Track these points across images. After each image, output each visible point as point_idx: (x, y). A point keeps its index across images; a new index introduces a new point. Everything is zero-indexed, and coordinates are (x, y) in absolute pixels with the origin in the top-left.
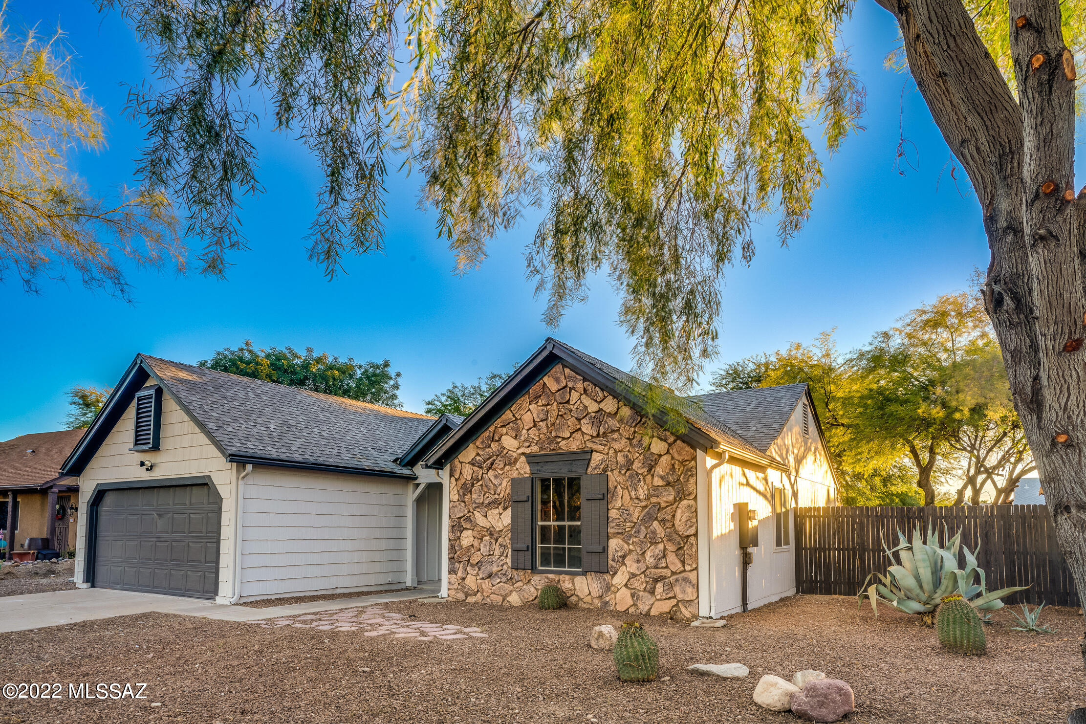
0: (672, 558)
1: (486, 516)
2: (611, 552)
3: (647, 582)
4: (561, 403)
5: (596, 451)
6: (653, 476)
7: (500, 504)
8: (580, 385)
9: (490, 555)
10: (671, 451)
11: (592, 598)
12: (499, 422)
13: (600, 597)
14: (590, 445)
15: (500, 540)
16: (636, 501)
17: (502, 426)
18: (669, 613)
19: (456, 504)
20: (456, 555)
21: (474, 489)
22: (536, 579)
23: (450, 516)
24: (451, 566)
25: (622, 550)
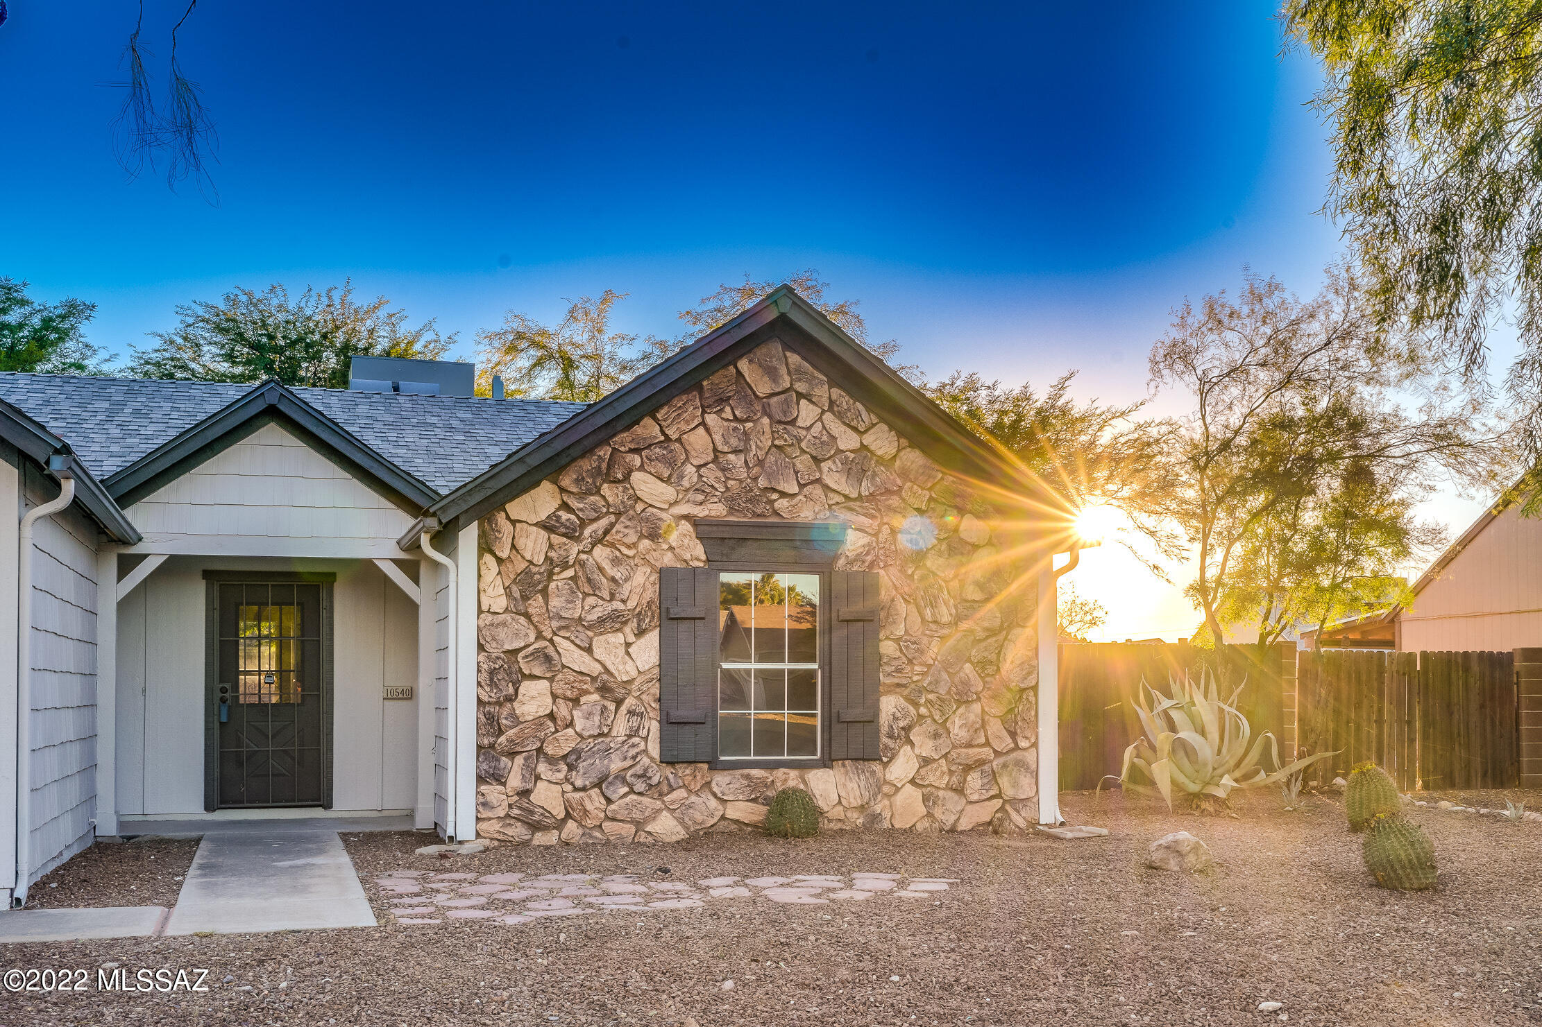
0: (995, 727)
1: (589, 650)
2: (884, 719)
3: (951, 772)
4: (780, 422)
5: (852, 527)
6: (962, 582)
7: (625, 623)
8: (822, 392)
9: (601, 735)
10: (995, 541)
11: (846, 809)
12: (623, 440)
13: (862, 808)
15: (629, 702)
16: (933, 627)
17: (631, 451)
18: (989, 823)
19: (501, 618)
20: (502, 739)
21: (552, 585)
22: (721, 781)
23: (481, 647)
24: (485, 766)
25: (905, 717)
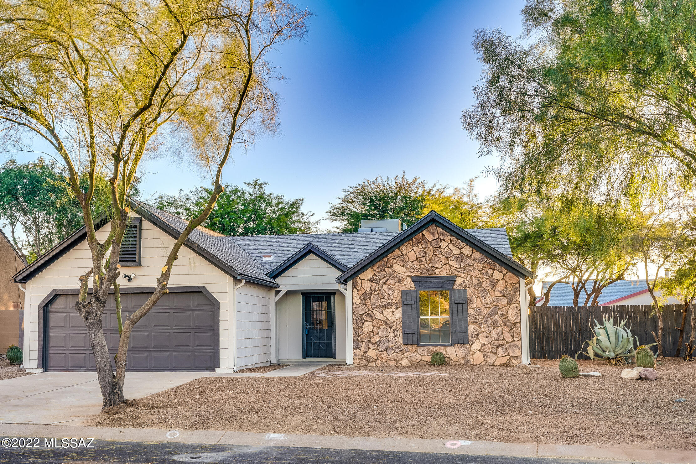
0: (506, 334)
1: (382, 313)
2: (470, 332)
3: (492, 348)
4: (435, 248)
5: (458, 276)
6: (494, 291)
7: (392, 306)
8: (448, 238)
9: (386, 337)
10: (505, 278)
11: (458, 358)
12: (391, 256)
13: (464, 358)
14: (455, 273)
15: (394, 328)
16: (485, 304)
17: (393, 259)
18: (506, 363)
19: (358, 305)
20: (359, 338)
21: (372, 296)
22: (420, 349)
23: (353, 313)
24: (355, 345)
25: (476, 331)
